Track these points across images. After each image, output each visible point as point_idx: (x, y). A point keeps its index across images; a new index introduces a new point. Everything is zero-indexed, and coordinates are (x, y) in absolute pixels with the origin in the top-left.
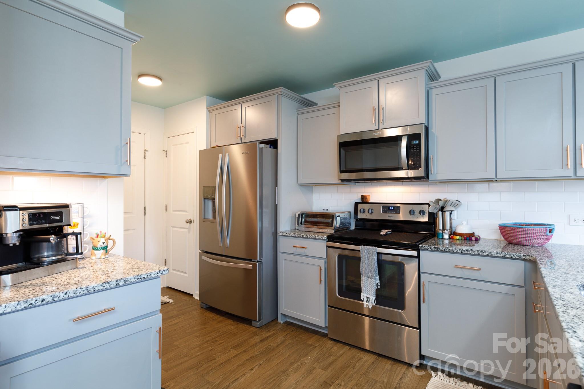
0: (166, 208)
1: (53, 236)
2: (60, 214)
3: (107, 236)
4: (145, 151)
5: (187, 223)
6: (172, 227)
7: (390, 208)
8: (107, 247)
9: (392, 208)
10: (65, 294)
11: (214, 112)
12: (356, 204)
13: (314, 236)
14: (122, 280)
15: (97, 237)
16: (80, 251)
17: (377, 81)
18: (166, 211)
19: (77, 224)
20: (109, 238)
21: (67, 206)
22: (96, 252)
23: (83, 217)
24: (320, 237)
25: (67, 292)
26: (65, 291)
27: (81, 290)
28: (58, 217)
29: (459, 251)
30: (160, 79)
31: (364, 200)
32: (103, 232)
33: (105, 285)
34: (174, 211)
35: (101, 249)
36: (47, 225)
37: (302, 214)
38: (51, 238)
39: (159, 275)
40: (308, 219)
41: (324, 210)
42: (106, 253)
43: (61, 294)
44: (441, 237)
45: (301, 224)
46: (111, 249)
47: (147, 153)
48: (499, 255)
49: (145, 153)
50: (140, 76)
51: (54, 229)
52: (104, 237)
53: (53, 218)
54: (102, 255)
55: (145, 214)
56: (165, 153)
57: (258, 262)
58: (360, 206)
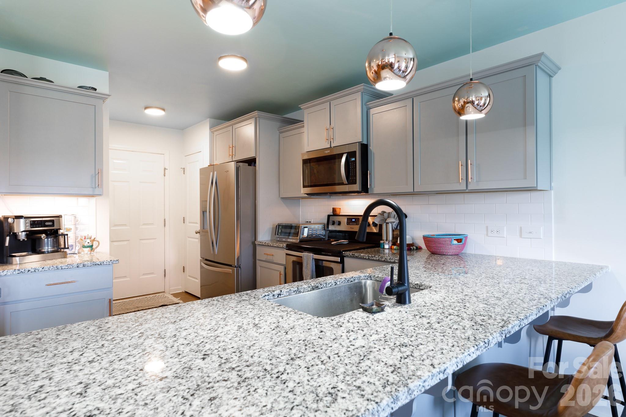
0: (184, 220)
1: (44, 235)
2: (53, 221)
3: (93, 238)
4: (165, 169)
5: (196, 233)
6: (188, 237)
7: (353, 220)
8: (92, 246)
9: (354, 220)
10: (43, 269)
11: (216, 133)
12: (329, 216)
13: (277, 244)
14: (82, 264)
15: (85, 239)
16: (66, 247)
17: (329, 103)
18: (184, 223)
19: (71, 229)
20: (94, 240)
21: (59, 217)
22: (85, 249)
23: (75, 225)
24: (281, 245)
25: (43, 268)
26: (43, 267)
27: (53, 267)
28: (50, 223)
29: (367, 258)
30: (164, 110)
31: (335, 213)
32: (90, 236)
33: (69, 266)
34: (190, 223)
35: (88, 247)
36: (44, 228)
37: (279, 226)
38: (42, 237)
39: (110, 263)
40: (283, 230)
41: (308, 222)
42: (91, 250)
43: (40, 268)
44: (382, 247)
45: (278, 235)
46: (96, 248)
47: (166, 170)
48: (392, 261)
49: (165, 171)
50: (146, 108)
51: (50, 231)
52: (90, 238)
53: (47, 224)
54: (88, 252)
55: (165, 226)
56: (183, 171)
57: (235, 267)
58: (332, 219)
